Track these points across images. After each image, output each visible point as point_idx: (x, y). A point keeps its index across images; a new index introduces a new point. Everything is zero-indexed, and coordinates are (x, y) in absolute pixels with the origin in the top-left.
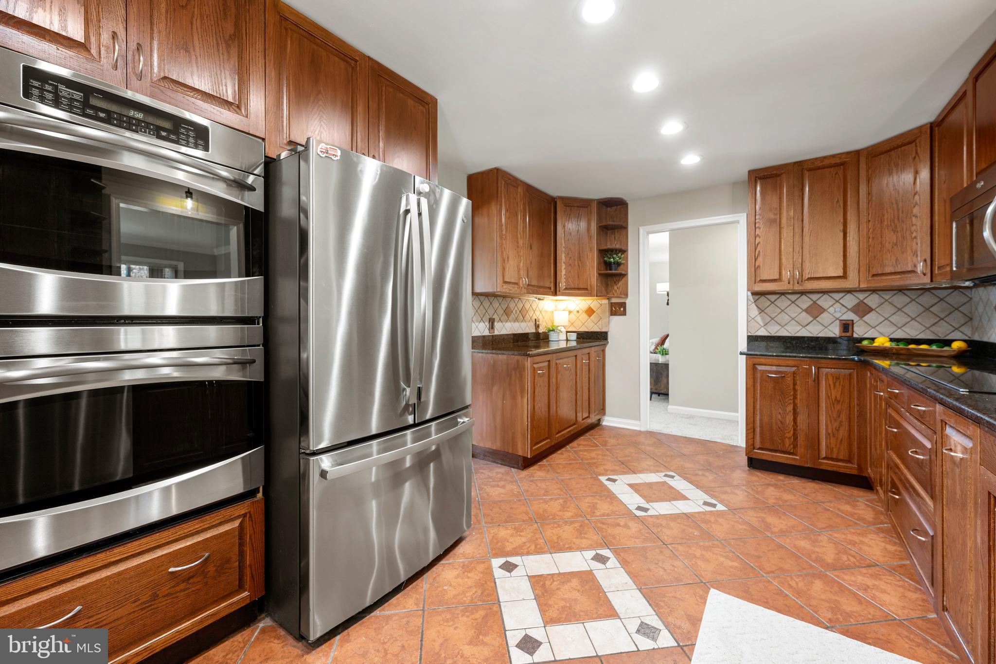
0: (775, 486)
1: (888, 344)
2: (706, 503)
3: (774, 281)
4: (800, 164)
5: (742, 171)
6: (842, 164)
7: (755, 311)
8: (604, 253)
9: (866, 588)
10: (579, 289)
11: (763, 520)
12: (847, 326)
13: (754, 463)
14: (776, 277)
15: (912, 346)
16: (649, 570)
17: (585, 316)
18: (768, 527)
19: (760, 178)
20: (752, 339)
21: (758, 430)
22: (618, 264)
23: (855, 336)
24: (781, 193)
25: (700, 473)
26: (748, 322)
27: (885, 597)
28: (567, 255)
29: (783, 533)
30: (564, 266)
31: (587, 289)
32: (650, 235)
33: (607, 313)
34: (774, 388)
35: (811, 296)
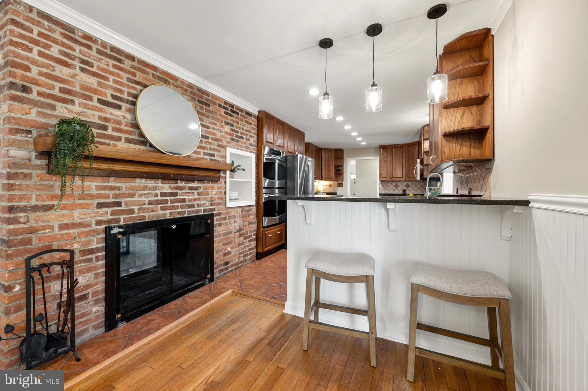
1: (413, 195)
4: (392, 145)
5: (378, 145)
6: (402, 147)
7: (381, 186)
8: (336, 166)
10: (328, 178)
12: (404, 190)
14: (386, 177)
17: (329, 187)
19: (382, 148)
20: (380, 195)
22: (341, 170)
23: (407, 193)
24: (387, 153)
26: (379, 189)
28: (325, 167)
30: (324, 171)
31: (331, 178)
32: (351, 161)
33: (337, 186)
35: (395, 182)
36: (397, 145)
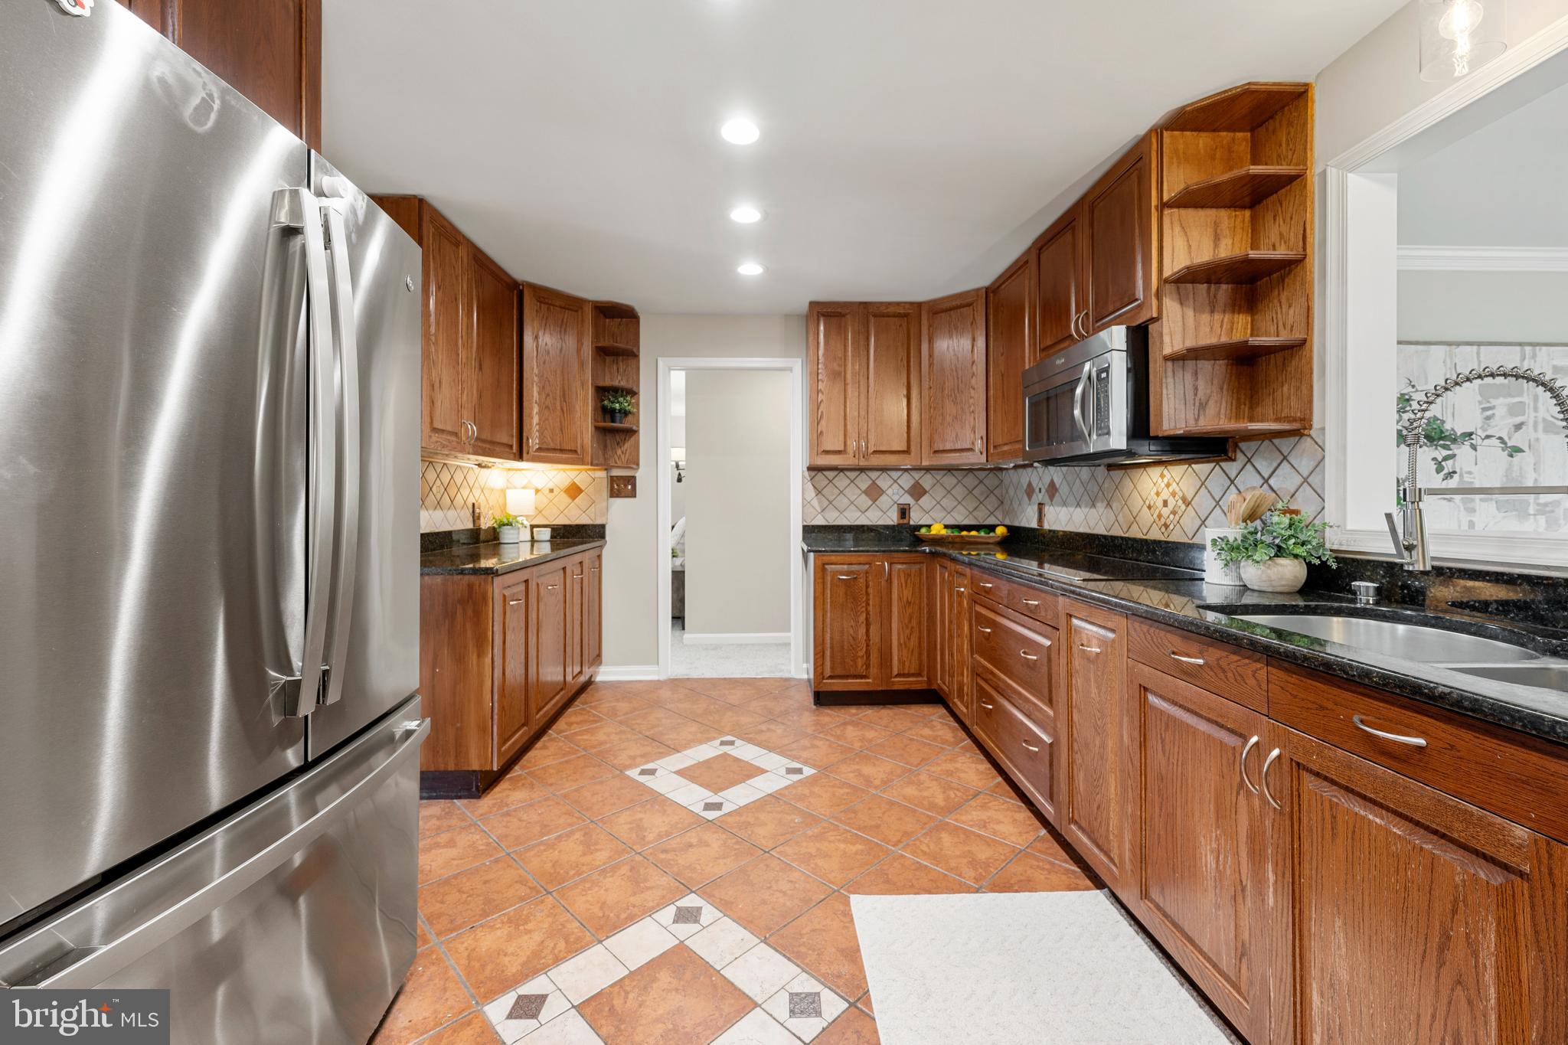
0: (851, 723)
1: (944, 532)
2: (790, 771)
3: (839, 452)
4: (865, 305)
5: (800, 301)
6: (906, 315)
7: (811, 493)
8: (601, 391)
9: (984, 825)
10: (562, 451)
11: (860, 774)
12: (904, 512)
13: (824, 698)
14: (841, 448)
15: (964, 533)
16: (764, 902)
17: (566, 499)
18: (868, 781)
19: (823, 315)
20: (809, 531)
21: (828, 653)
22: (626, 413)
23: (912, 523)
24: (846, 339)
25: (764, 727)
26: (803, 507)
27: (1001, 828)
28: (542, 389)
29: (886, 783)
30: (536, 410)
31: (575, 452)
32: (672, 372)
33: (605, 493)
34: (846, 594)
35: (871, 474)
36: (889, 304)
